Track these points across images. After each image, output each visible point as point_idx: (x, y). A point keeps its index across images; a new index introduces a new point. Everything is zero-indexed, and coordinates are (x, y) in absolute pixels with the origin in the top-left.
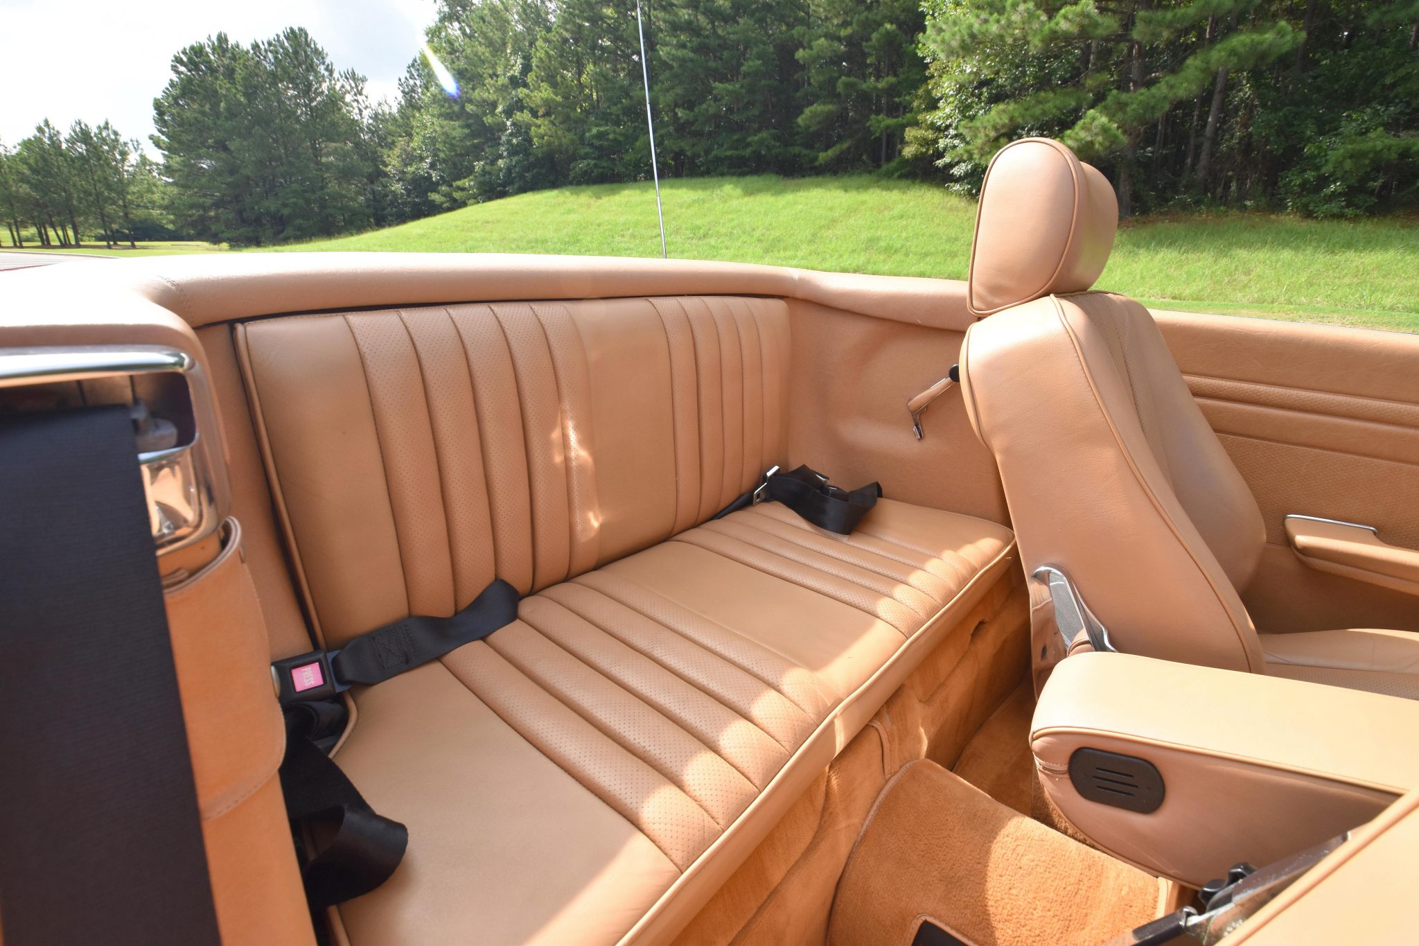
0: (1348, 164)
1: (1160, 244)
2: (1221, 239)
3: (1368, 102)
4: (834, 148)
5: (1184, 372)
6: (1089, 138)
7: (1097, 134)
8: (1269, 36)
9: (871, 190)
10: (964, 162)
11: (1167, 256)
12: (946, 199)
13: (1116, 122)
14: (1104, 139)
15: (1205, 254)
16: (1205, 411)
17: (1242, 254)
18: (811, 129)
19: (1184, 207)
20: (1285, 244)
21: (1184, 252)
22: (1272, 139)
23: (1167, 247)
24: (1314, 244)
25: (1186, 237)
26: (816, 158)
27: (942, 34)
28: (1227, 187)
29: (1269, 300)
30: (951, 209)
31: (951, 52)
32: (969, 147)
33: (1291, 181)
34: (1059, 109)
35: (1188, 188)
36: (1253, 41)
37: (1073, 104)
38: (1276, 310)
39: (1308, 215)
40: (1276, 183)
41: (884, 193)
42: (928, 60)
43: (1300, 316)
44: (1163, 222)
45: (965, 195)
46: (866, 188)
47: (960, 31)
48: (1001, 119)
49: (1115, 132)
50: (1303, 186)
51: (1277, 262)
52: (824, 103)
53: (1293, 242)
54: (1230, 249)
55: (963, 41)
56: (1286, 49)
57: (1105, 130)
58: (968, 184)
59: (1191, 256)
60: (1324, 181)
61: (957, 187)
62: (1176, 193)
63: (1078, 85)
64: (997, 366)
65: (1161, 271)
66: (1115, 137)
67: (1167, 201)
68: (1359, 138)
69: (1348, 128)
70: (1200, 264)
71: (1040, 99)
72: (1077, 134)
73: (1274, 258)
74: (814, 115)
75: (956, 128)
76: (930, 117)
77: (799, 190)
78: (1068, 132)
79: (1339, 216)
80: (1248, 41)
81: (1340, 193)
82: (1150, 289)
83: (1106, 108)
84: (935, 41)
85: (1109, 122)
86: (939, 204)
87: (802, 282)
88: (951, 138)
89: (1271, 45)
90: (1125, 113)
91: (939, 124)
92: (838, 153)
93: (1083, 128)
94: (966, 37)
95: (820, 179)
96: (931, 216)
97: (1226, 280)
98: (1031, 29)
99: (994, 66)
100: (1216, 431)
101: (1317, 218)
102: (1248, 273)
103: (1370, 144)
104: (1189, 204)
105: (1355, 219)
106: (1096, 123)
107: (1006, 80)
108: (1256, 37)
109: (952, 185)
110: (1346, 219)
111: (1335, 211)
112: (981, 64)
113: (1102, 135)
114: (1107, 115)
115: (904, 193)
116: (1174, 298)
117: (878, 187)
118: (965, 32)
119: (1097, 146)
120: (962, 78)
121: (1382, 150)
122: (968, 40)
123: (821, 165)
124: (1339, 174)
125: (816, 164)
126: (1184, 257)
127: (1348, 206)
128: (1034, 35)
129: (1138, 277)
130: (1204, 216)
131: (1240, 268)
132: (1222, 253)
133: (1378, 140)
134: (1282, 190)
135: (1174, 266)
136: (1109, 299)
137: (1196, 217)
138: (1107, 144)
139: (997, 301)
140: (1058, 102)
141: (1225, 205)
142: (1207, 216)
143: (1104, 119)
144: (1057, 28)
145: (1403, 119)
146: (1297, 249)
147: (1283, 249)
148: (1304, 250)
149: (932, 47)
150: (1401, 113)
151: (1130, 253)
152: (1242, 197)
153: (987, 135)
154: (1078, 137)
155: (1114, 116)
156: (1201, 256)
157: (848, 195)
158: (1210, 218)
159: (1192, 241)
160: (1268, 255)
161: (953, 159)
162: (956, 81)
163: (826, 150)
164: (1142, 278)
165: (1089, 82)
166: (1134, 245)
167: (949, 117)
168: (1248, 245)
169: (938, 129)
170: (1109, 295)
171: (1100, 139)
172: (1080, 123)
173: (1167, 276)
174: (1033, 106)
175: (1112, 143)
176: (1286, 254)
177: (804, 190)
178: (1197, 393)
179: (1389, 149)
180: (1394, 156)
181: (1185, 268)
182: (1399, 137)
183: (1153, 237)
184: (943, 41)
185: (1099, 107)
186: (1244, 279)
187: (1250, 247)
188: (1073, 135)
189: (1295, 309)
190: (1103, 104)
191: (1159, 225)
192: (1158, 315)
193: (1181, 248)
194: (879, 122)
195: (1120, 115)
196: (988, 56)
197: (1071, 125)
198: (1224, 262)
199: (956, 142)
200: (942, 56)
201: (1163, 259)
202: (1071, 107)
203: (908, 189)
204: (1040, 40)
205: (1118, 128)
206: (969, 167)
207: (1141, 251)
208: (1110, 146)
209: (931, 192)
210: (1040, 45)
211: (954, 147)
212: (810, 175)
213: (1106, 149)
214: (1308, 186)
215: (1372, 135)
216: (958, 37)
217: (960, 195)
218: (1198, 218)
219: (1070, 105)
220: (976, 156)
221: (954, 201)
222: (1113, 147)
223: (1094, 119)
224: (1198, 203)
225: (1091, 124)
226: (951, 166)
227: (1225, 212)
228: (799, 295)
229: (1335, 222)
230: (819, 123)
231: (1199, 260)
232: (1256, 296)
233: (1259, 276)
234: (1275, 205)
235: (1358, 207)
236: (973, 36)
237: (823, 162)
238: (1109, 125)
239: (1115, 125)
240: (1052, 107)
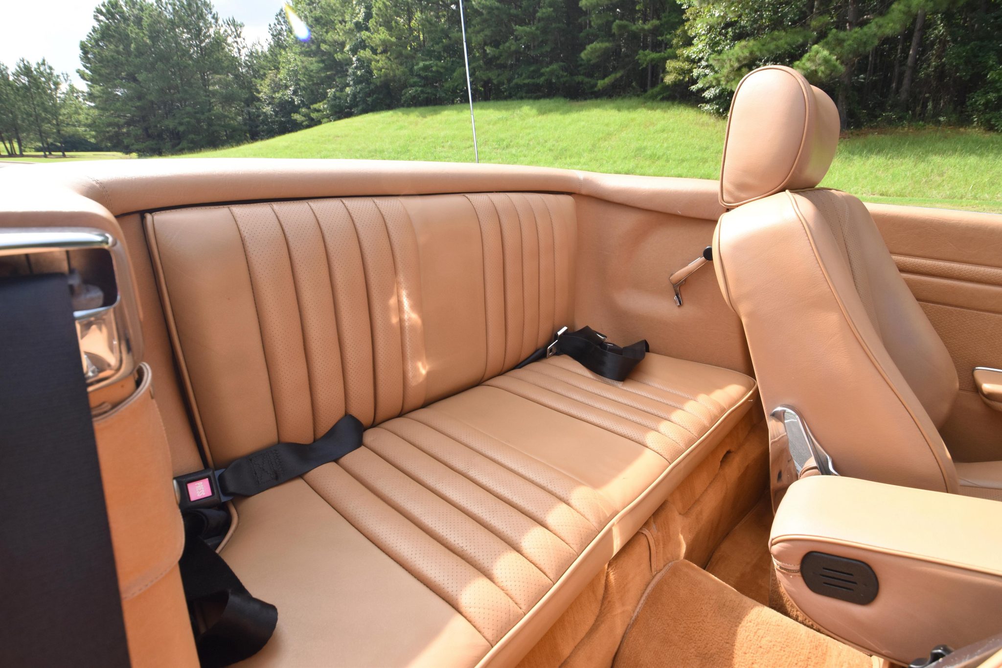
1: (870, 151)
2: (920, 147)
4: (610, 77)
5: (892, 253)
6: (813, 68)
7: (819, 64)
9: (639, 110)
10: (714, 87)
11: (876, 161)
12: (699, 116)
13: (835, 55)
14: (826, 68)
15: (907, 160)
16: (910, 285)
17: (936, 159)
18: (592, 62)
19: (890, 122)
20: (972, 152)
21: (890, 158)
22: (961, 67)
23: (877, 154)
24: (995, 151)
25: (891, 146)
26: (596, 85)
28: (925, 106)
29: (959, 196)
30: (703, 125)
32: (717, 75)
33: (976, 101)
34: (789, 44)
35: (893, 107)
37: (801, 40)
38: (964, 204)
39: (991, 128)
40: (963, 103)
41: (650, 112)
42: (685, 7)
43: (984, 209)
44: (873, 134)
45: (714, 113)
46: (635, 108)
48: (743, 53)
49: (835, 62)
50: (987, 104)
51: (965, 166)
52: (602, 42)
53: (978, 150)
54: (926, 156)
57: (826, 61)
58: (717, 104)
59: (896, 161)
61: (708, 107)
62: (884, 111)
63: (806, 26)
64: (742, 247)
65: (871, 173)
66: (835, 66)
67: (876, 117)
70: (902, 168)
71: (774, 36)
72: (804, 64)
73: (963, 163)
74: (594, 51)
75: (707, 60)
76: (686, 52)
77: (582, 110)
78: (797, 63)
82: (863, 187)
83: (827, 43)
85: (830, 54)
86: (693, 121)
87: (586, 182)
88: (703, 68)
90: (842, 47)
91: (693, 57)
92: (613, 81)
93: (808, 60)
95: (599, 101)
96: (687, 130)
97: (924, 180)
99: (738, 11)
100: (918, 300)
101: (997, 130)
102: (941, 174)
104: (894, 120)
106: (820, 55)
107: (747, 21)
109: (703, 105)
112: (727, 9)
113: (824, 65)
114: (828, 49)
115: (665, 112)
116: (882, 195)
117: (645, 107)
119: (820, 74)
120: (712, 21)
123: (599, 90)
125: (596, 89)
126: (889, 162)
129: (853, 178)
130: (906, 129)
131: (935, 171)
132: (921, 158)
134: (969, 108)
135: (881, 169)
136: (832, 194)
137: (900, 129)
138: (828, 72)
139: (743, 195)
140: (788, 40)
141: (923, 120)
142: (909, 129)
143: (826, 53)
146: (981, 155)
147: (970, 155)
148: (987, 156)
151: (846, 158)
152: (936, 114)
153: (731, 66)
154: (804, 67)
155: (834, 50)
156: (904, 161)
157: (621, 114)
158: (911, 130)
159: (897, 149)
160: (958, 160)
161: (704, 85)
162: (707, 23)
163: (603, 78)
164: (856, 179)
165: (814, 23)
166: (850, 153)
167: (701, 51)
168: (942, 152)
169: (693, 61)
170: (833, 191)
171: (822, 68)
172: (807, 56)
173: (876, 177)
174: (768, 43)
175: (832, 71)
176: (973, 160)
177: (586, 110)
178: (903, 269)
181: (891, 171)
183: (865, 146)
185: (821, 43)
186: (939, 179)
187: (943, 154)
188: (801, 65)
189: (979, 203)
190: (825, 40)
191: (870, 137)
192: (873, 207)
193: (887, 155)
194: (646, 56)
195: (838, 49)
197: (799, 57)
198: (922, 166)
199: (707, 71)
201: (873, 164)
202: (799, 43)
203: (669, 109)
205: (837, 59)
206: (718, 91)
207: (855, 157)
208: (830, 74)
209: (687, 111)
211: (706, 75)
212: (591, 98)
213: (827, 76)
214: (990, 105)
217: (710, 113)
218: (901, 131)
219: (798, 41)
220: (723, 82)
221: (705, 118)
222: (832, 74)
223: (817, 52)
224: (901, 119)
225: (815, 56)
226: (703, 90)
227: (923, 126)
228: (583, 192)
230: (598, 57)
231: (902, 164)
232: (948, 193)
233: (950, 177)
234: (963, 120)
237: (601, 88)
238: (829, 57)
239: (835, 57)
240: (783, 43)
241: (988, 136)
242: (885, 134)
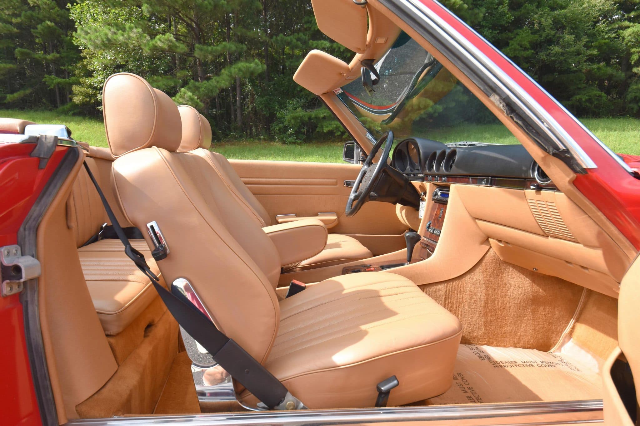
0: (293, 121)
1: (229, 155)
2: (254, 153)
3: (294, 97)
4: (19, 93)
7: (188, 101)
8: (252, 65)
13: (196, 96)
14: (192, 104)
19: (236, 138)
22: (264, 109)
23: (232, 157)
25: (239, 152)
26: (5, 98)
27: (89, 35)
28: (251, 130)
31: (96, 46)
33: (275, 128)
35: (236, 129)
36: (247, 66)
37: (173, 84)
39: (284, 143)
40: (269, 129)
42: (81, 48)
47: (100, 36)
49: (197, 100)
50: (279, 130)
52: (5, 63)
53: (281, 154)
54: (258, 157)
55: (103, 42)
56: (260, 71)
60: (286, 129)
62: (231, 131)
63: (174, 75)
66: (197, 102)
67: (228, 135)
68: (294, 111)
69: (290, 107)
71: (154, 79)
72: (178, 99)
76: (88, 81)
78: (173, 98)
79: (294, 143)
80: (245, 66)
81: (293, 134)
83: (189, 88)
84: (85, 38)
85: (193, 95)
89: (254, 69)
90: (199, 91)
91: (96, 85)
92: (23, 96)
93: (180, 97)
94: (105, 40)
96: (101, 139)
98: (142, 42)
99: (125, 58)
101: (287, 144)
103: (298, 114)
105: (300, 144)
106: (186, 95)
107: (133, 66)
108: (247, 64)
110: (298, 144)
111: (293, 141)
112: (116, 56)
113: (191, 101)
114: (191, 92)
115: (78, 124)
117: (59, 120)
118: (103, 37)
120: (106, 62)
121: (302, 116)
122: (107, 42)
123: (9, 103)
124: (291, 126)
125: (5, 101)
127: (297, 139)
128: (145, 45)
130: (245, 142)
133: (300, 112)
134: (272, 132)
140: (165, 82)
141: (252, 138)
143: (190, 94)
144: (157, 45)
145: (307, 104)
149: (83, 41)
150: (305, 102)
152: (258, 135)
155: (194, 92)
158: (247, 143)
159: (242, 154)
162: (102, 62)
163: (12, 92)
165: (178, 74)
167: (101, 82)
169: (96, 88)
171: (190, 103)
172: (179, 94)
179: (305, 116)
180: (307, 119)
182: (307, 111)
183: (225, 152)
184: (90, 39)
185: (186, 87)
187: (266, 156)
188: (176, 100)
190: (188, 86)
191: (227, 146)
194: (53, 80)
195: (197, 93)
196: (120, 52)
197: (174, 95)
200: (92, 48)
202: (172, 86)
203: (82, 122)
204: (148, 49)
205: (198, 99)
210: (149, 51)
214: (281, 130)
215: (298, 110)
216: (99, 39)
218: (242, 144)
219: (171, 85)
223: (185, 93)
224: (241, 136)
225: (184, 95)
227: (253, 141)
228: (98, 156)
229: (294, 145)
230: (3, 75)
234: (271, 139)
235: (300, 140)
236: (108, 40)
237: (10, 101)
238: (193, 97)
239: (196, 97)
240: (162, 84)
241: (285, 146)
242: (235, 145)
